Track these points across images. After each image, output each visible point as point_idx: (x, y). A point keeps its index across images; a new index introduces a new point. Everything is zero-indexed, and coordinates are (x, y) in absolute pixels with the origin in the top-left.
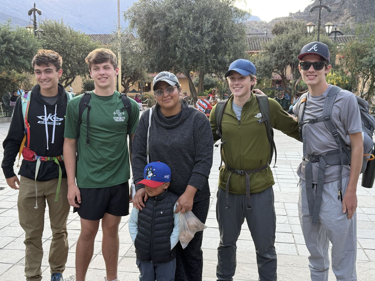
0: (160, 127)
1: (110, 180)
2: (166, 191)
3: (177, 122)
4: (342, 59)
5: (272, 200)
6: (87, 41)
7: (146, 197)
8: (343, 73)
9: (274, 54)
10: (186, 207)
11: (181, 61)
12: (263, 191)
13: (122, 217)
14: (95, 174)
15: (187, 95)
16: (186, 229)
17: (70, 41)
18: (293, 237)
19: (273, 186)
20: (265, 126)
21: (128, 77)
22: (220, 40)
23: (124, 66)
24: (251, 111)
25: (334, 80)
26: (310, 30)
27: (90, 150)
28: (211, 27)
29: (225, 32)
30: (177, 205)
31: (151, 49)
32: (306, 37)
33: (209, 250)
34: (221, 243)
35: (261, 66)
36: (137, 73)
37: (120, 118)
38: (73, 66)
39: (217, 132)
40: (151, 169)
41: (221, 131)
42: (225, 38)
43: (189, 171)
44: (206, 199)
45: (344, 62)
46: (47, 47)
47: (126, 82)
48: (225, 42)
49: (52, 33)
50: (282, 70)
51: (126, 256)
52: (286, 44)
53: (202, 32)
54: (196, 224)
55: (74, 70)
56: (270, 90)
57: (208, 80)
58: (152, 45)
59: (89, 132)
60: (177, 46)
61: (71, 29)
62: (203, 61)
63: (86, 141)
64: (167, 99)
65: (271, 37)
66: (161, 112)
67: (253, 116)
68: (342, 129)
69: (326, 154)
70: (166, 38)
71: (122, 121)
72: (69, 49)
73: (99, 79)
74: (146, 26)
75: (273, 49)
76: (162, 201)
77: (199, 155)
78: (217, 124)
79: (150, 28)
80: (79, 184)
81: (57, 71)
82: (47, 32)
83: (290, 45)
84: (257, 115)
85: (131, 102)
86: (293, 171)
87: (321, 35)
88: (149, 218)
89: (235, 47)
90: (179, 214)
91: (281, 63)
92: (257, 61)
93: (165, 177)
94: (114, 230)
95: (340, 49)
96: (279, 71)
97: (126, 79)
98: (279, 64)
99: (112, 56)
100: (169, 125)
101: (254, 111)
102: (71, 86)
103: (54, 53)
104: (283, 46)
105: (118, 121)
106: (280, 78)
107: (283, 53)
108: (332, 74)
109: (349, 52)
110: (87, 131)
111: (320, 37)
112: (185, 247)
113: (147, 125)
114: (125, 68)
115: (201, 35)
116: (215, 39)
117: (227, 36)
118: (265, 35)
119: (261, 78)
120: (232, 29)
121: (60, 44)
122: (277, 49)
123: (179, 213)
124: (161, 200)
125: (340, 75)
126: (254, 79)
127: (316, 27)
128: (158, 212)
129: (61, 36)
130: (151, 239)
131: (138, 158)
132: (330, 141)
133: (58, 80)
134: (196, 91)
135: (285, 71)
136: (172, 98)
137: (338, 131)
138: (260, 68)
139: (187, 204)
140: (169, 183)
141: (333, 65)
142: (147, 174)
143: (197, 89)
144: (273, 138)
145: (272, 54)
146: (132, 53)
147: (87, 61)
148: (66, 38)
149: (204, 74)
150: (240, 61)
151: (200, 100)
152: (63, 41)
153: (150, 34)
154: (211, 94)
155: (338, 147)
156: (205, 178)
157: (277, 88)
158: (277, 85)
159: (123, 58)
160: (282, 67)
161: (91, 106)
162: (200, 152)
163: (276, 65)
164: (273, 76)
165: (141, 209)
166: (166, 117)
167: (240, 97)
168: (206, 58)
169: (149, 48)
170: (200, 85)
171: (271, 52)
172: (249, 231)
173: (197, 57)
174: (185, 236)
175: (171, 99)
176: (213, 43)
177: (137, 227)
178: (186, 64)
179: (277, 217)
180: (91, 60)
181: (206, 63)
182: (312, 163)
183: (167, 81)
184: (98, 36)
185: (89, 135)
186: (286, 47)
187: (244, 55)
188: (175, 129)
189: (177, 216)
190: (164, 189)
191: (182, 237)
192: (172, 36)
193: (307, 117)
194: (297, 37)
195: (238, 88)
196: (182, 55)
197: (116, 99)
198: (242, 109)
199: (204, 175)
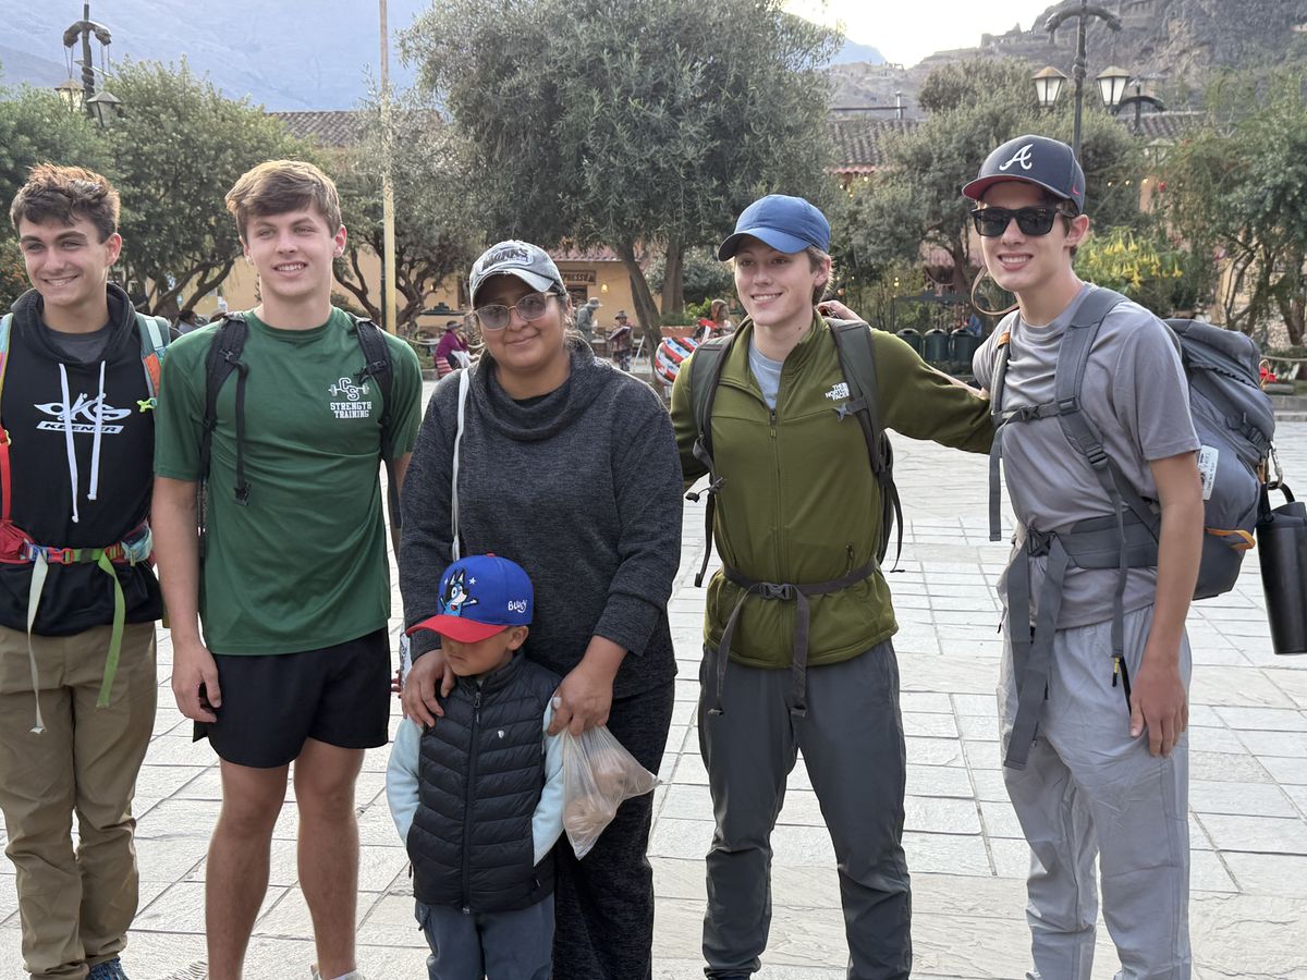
0: (498, 438)
1: (324, 624)
2: (518, 658)
3: (557, 420)
4: (1162, 195)
5: (889, 685)
6: (274, 135)
7: (447, 682)
8: (1164, 242)
9: (925, 179)
10: (586, 711)
11: (602, 205)
12: (859, 656)
13: (368, 751)
14: (273, 604)
15: (628, 320)
16: (587, 788)
17: (211, 137)
18: (979, 811)
19: (893, 637)
20: (861, 431)
21: (420, 260)
22: (735, 131)
23: (405, 223)
24: (813, 374)
25: (1132, 266)
26: (1049, 93)
27: (250, 519)
28: (702, 83)
29: (753, 104)
30: (556, 707)
31: (497, 163)
32: (1037, 118)
33: (686, 862)
34: (717, 841)
35: (881, 220)
36: (450, 245)
37: (354, 405)
38: (223, 222)
39: (696, 450)
40: (461, 579)
41: (708, 445)
42: (752, 124)
43: (598, 589)
44: (661, 686)
45: (1166, 203)
46: (131, 158)
47: (413, 278)
48: (755, 137)
49: (148, 108)
50: (955, 235)
51: (392, 889)
52: (969, 143)
53: (673, 101)
54: (621, 771)
55: (228, 237)
56: (915, 303)
57: (698, 269)
58: (499, 148)
59: (245, 457)
60: (585, 150)
61: (214, 94)
62: (679, 205)
63: (236, 489)
64: (520, 337)
65: (917, 120)
66: (500, 385)
67: (818, 395)
68: (1123, 443)
69: (1073, 529)
70: (550, 123)
71: (362, 416)
72: (210, 164)
73: (276, 269)
74: (479, 83)
75: (922, 161)
76: (504, 695)
77: (633, 534)
78: (694, 419)
79: (491, 88)
80: (215, 642)
81: (102, 241)
82: (131, 105)
83: (982, 145)
84: (833, 389)
85: (391, 349)
86: (987, 585)
87: (1086, 112)
88: (459, 754)
89: (790, 155)
90: (563, 738)
91: (953, 209)
92: (867, 201)
93: (511, 606)
94: (339, 799)
95: (1153, 160)
96: (945, 238)
97: (412, 267)
98: (945, 212)
99: (322, 188)
100: (528, 427)
101: (822, 377)
102: (220, 294)
103: (89, 176)
104: (958, 149)
105: (347, 416)
106: (950, 262)
107: (958, 176)
108: (1127, 247)
109: (1182, 172)
110: (236, 453)
111: (1084, 117)
112: (584, 854)
113: (452, 429)
114: (407, 231)
115: (671, 113)
116: (717, 128)
117: (760, 117)
118: (899, 110)
119: (881, 260)
120: (776, 93)
121: (177, 147)
122: (935, 160)
123: (563, 734)
124: (499, 690)
125: (1154, 250)
126: (825, 266)
127: (1071, 84)
128: (488, 732)
129: (181, 117)
130: (464, 825)
131: (422, 544)
132: (1081, 485)
133: (105, 271)
134: (655, 310)
135: (967, 236)
136: (539, 333)
137: (1109, 450)
138: (878, 225)
139: (593, 701)
140: (525, 627)
141: (1130, 213)
142: (449, 598)
143: (658, 301)
144: (889, 471)
145: (920, 179)
146: (430, 178)
147: (231, 205)
148: (198, 124)
149: (683, 248)
150: (775, 202)
151: (670, 339)
152: (187, 135)
153: (492, 109)
154: (707, 317)
155: (1113, 504)
156: (653, 610)
157: (940, 295)
158: (939, 287)
159: (399, 194)
160: (955, 225)
161: (249, 363)
162: (634, 523)
163: (934, 219)
164: (925, 255)
165: (431, 723)
166: (515, 401)
167: (777, 326)
168: (690, 193)
169: (490, 160)
170: (669, 289)
171: (917, 172)
172: (813, 795)
173: (657, 189)
174: (583, 813)
175: (534, 336)
176: (712, 139)
177: (416, 788)
178: (620, 215)
179: (908, 742)
180: (246, 202)
181: (687, 211)
182: (1031, 559)
183: (522, 277)
184: (315, 118)
185: (244, 466)
186: (968, 155)
187: (821, 183)
188: (547, 445)
189: (556, 744)
190: (507, 649)
191: (575, 819)
192: (570, 118)
193: (1012, 400)
194: (1003, 117)
195: (766, 297)
196: (605, 183)
197: (337, 339)
198: (782, 371)
199: (650, 602)
